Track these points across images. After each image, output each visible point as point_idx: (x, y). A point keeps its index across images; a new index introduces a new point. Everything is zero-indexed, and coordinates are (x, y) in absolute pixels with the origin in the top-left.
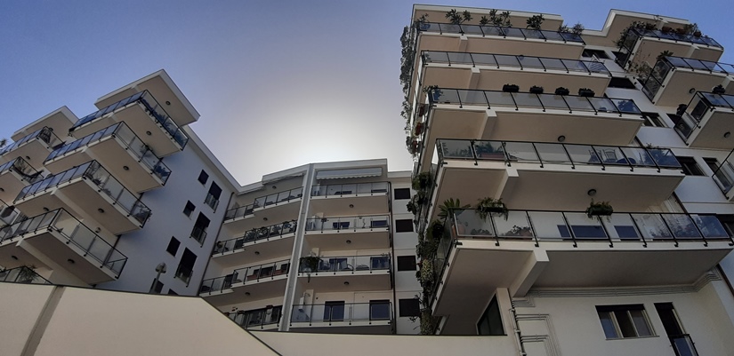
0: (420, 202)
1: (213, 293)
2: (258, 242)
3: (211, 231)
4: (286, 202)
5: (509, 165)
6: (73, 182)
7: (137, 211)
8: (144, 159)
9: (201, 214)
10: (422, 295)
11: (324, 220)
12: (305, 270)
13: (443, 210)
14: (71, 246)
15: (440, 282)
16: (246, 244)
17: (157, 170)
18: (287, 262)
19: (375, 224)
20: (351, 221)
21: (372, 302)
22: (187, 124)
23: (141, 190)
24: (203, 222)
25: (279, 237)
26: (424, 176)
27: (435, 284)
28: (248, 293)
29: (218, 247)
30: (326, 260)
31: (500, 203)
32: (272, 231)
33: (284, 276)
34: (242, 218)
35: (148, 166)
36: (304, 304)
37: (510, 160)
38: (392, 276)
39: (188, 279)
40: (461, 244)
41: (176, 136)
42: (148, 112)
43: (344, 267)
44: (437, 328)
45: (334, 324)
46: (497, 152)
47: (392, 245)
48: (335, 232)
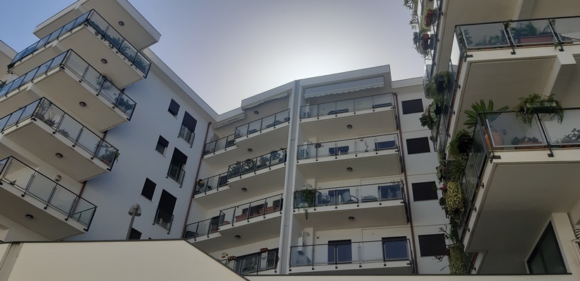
0: (439, 111)
1: (199, 239)
2: (244, 177)
3: (189, 169)
4: (272, 129)
5: (562, 50)
6: (20, 125)
7: (103, 152)
8: (102, 91)
9: (176, 150)
10: (449, 227)
11: (318, 146)
12: (301, 205)
13: (471, 116)
14: (27, 199)
15: (473, 208)
16: (230, 181)
17: (120, 103)
18: (278, 198)
19: (380, 146)
20: (351, 144)
21: (385, 240)
22: (147, 46)
23: (104, 128)
24: (179, 159)
25: (267, 170)
26: (442, 77)
27: (465, 211)
28: (238, 236)
29: (200, 186)
30: (325, 193)
31: (551, 100)
32: (259, 164)
33: (277, 214)
34: (223, 151)
35: (109, 100)
36: (304, 245)
37: (562, 43)
38: (407, 208)
39: (169, 225)
40: (499, 157)
41: (136, 62)
42: (100, 36)
43: (347, 198)
44: (472, 267)
45: (341, 267)
46: (542, 34)
47: (403, 170)
48: (332, 158)
